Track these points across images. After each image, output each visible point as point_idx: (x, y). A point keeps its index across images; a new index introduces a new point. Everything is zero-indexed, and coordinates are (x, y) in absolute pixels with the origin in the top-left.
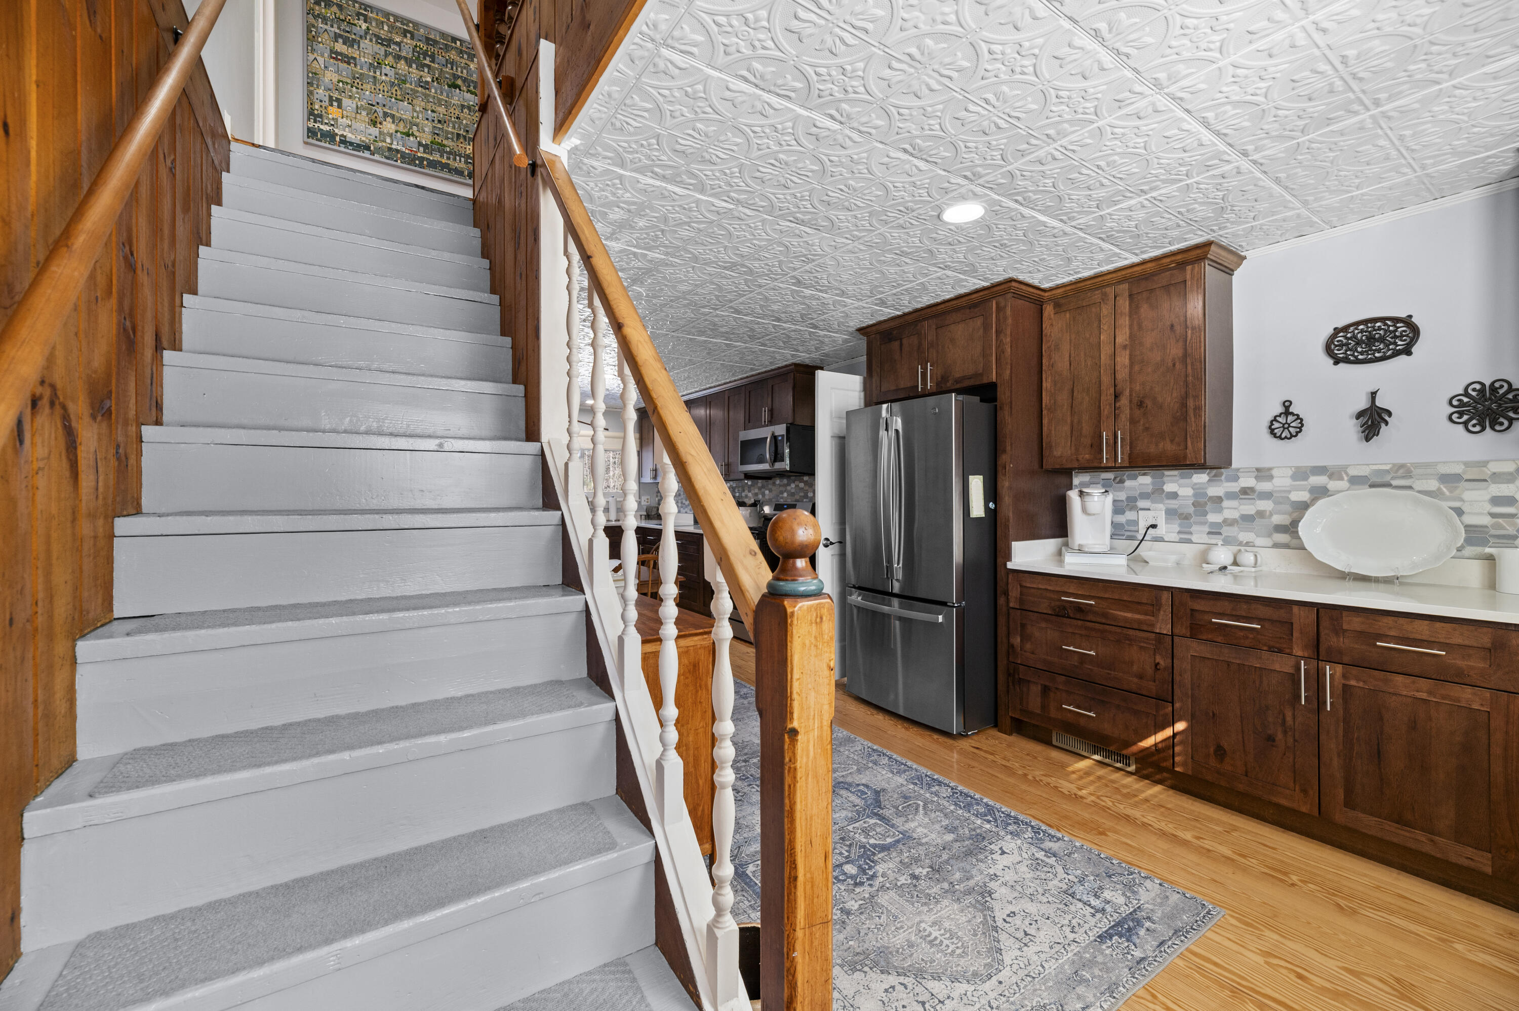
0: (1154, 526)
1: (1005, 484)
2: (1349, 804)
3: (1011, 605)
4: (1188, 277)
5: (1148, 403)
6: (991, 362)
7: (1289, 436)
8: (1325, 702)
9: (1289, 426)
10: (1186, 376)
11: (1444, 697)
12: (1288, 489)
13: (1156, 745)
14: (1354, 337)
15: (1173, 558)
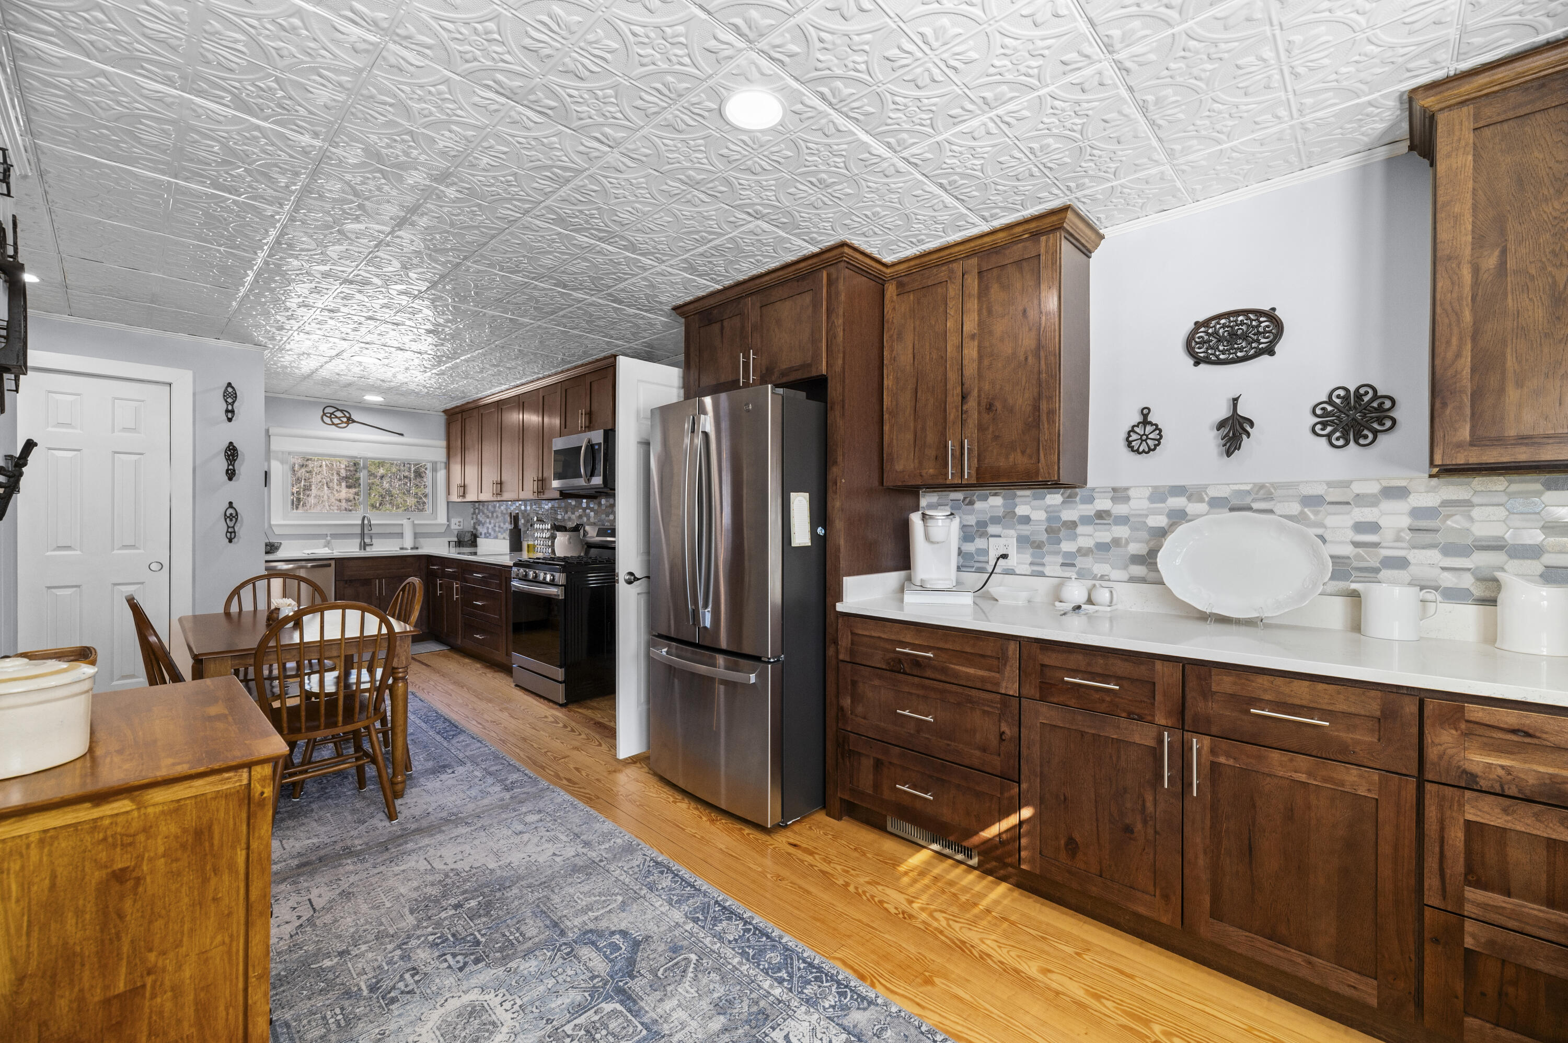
0: (1004, 556)
1: (836, 503)
2: (1216, 914)
3: (841, 657)
4: (1043, 251)
5: (998, 405)
6: (820, 349)
7: (1147, 450)
8: (1191, 784)
9: (1147, 438)
10: (1039, 372)
11: (1325, 780)
12: (1145, 512)
13: (1000, 835)
14: (1216, 333)
15: (1024, 595)
